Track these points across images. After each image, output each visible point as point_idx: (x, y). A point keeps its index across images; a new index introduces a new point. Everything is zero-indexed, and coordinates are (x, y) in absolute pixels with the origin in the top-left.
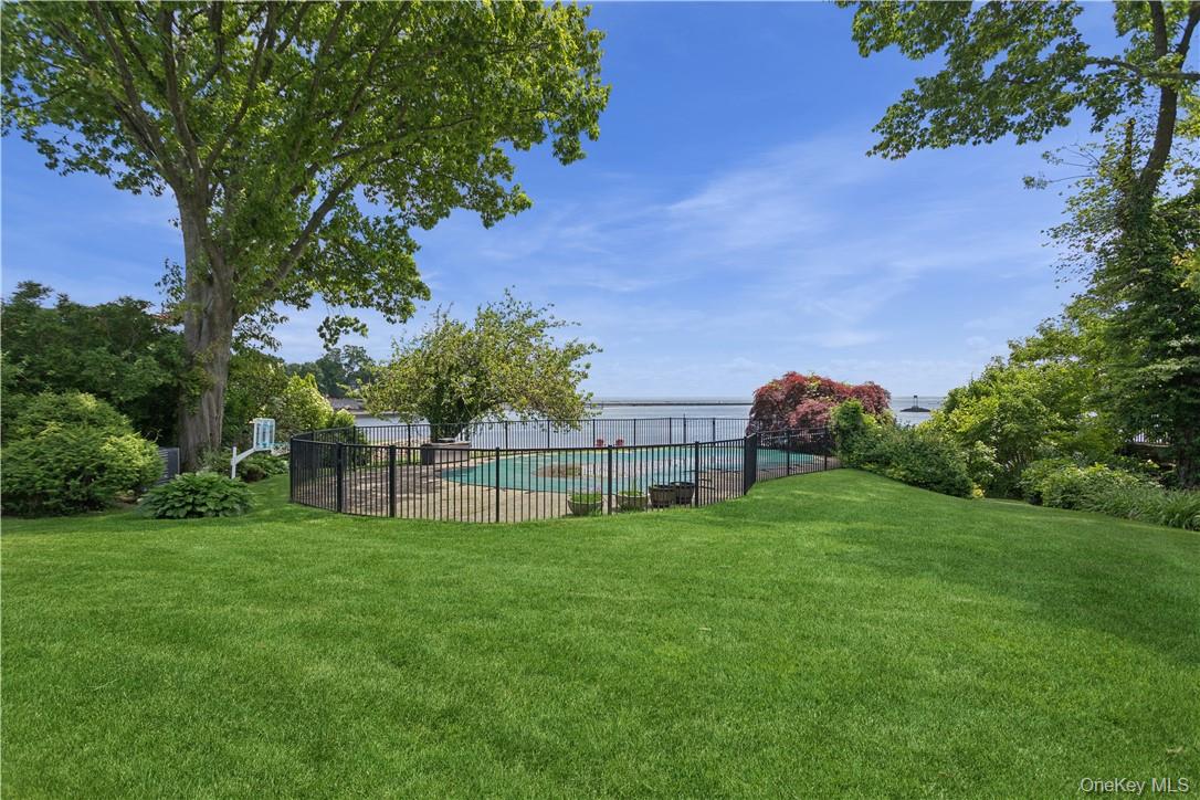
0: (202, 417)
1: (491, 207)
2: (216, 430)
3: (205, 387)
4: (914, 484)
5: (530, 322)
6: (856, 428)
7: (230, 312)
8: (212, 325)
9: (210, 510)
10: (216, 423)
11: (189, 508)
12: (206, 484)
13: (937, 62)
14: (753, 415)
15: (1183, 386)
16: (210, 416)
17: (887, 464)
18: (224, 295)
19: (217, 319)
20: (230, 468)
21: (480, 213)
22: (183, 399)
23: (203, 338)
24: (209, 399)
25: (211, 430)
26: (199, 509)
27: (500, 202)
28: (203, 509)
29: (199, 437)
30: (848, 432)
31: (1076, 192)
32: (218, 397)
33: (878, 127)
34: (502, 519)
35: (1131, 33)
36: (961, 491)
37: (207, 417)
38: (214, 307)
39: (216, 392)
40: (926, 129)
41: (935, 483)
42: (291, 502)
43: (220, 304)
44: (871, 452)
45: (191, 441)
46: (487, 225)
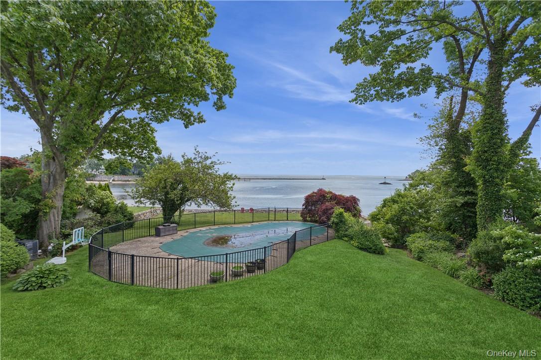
0: (50, 221)
1: (188, 120)
2: (57, 226)
3: (51, 208)
4: (361, 249)
5: (208, 162)
6: (341, 221)
7: (64, 173)
8: (55, 179)
9: (49, 285)
10: (57, 223)
11: (39, 285)
12: (47, 272)
13: (376, 69)
14: (304, 207)
15: (466, 208)
16: (54, 220)
17: (352, 239)
18: (60, 167)
19: (57, 177)
20: (62, 252)
21: (183, 121)
22: (40, 214)
23: (51, 185)
24: (53, 212)
25: (55, 225)
26: (44, 285)
27: (192, 119)
28: (45, 285)
29: (49, 230)
30: (338, 223)
31: (432, 123)
32: (58, 211)
33: (354, 91)
34: (179, 287)
35: (451, 62)
36: (380, 252)
37: (53, 220)
38: (56, 172)
39: (57, 209)
40: (372, 94)
41: (369, 249)
42: (89, 272)
43: (59, 170)
44: (347, 233)
45: (45, 232)
46: (186, 127)
